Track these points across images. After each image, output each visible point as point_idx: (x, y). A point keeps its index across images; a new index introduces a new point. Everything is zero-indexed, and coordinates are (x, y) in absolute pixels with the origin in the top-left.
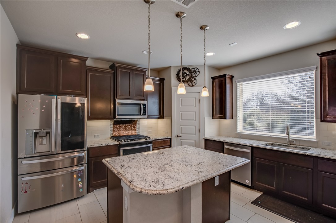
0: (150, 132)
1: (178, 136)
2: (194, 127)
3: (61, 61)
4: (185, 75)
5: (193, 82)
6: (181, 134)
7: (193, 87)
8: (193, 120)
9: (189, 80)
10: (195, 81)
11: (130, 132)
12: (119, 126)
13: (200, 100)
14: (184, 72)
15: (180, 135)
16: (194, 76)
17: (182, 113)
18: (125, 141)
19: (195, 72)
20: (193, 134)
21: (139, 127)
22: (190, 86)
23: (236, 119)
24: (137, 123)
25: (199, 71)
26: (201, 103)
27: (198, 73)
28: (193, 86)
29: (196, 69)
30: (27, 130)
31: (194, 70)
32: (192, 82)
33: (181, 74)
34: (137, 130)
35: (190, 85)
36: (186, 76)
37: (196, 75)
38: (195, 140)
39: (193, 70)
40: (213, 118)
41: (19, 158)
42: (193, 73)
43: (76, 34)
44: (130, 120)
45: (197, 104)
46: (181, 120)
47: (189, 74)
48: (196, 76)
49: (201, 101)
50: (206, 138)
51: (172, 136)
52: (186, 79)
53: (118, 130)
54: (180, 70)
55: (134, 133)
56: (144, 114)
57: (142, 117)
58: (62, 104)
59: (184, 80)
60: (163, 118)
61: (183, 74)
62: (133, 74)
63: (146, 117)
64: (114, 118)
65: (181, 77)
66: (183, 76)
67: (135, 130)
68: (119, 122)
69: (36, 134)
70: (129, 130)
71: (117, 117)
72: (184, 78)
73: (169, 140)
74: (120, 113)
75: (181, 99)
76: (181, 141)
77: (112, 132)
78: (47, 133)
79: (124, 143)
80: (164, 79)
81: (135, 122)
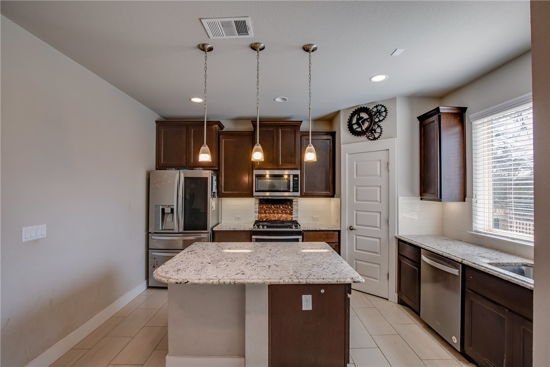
0: (315, 218)
1: (351, 229)
2: (378, 215)
3: (192, 130)
4: (360, 122)
5: (375, 132)
6: (357, 225)
7: (377, 141)
8: (377, 201)
9: (367, 129)
10: (378, 130)
11: (284, 215)
12: (266, 206)
13: (388, 164)
14: (360, 116)
15: (355, 226)
16: (377, 120)
17: (357, 188)
18: (263, 228)
19: (379, 112)
20: (377, 227)
21: (297, 210)
22: (371, 140)
23: (471, 202)
24: (294, 203)
25: (386, 111)
26: (390, 168)
27: (384, 114)
28: (375, 139)
29: (379, 108)
30: (156, 206)
31: (377, 110)
32: (373, 131)
33: (354, 121)
34: (294, 213)
35: (371, 138)
36: (363, 122)
37: (381, 118)
38: (380, 238)
39: (375, 110)
40: (421, 199)
41: (150, 233)
42: (374, 115)
43: (190, 99)
44: (283, 198)
45: (384, 172)
46: (357, 200)
47: (368, 119)
48: (380, 121)
49: (390, 165)
50: (399, 237)
51: (341, 228)
52: (364, 128)
53: (265, 213)
54: (353, 115)
55: (289, 218)
56: (295, 190)
57: (291, 194)
58: (186, 178)
59: (359, 130)
60: (333, 196)
61: (358, 120)
62: (278, 133)
63: (298, 194)
64: (251, 196)
65: (355, 127)
66: (357, 123)
67: (291, 214)
68: (263, 202)
69: (163, 210)
70: (282, 213)
71: (255, 194)
72: (360, 126)
73: (337, 233)
74: (259, 189)
75: (357, 165)
76: (356, 238)
77: (257, 214)
78: (172, 210)
79: (257, 229)
80: (335, 132)
81: (291, 201)
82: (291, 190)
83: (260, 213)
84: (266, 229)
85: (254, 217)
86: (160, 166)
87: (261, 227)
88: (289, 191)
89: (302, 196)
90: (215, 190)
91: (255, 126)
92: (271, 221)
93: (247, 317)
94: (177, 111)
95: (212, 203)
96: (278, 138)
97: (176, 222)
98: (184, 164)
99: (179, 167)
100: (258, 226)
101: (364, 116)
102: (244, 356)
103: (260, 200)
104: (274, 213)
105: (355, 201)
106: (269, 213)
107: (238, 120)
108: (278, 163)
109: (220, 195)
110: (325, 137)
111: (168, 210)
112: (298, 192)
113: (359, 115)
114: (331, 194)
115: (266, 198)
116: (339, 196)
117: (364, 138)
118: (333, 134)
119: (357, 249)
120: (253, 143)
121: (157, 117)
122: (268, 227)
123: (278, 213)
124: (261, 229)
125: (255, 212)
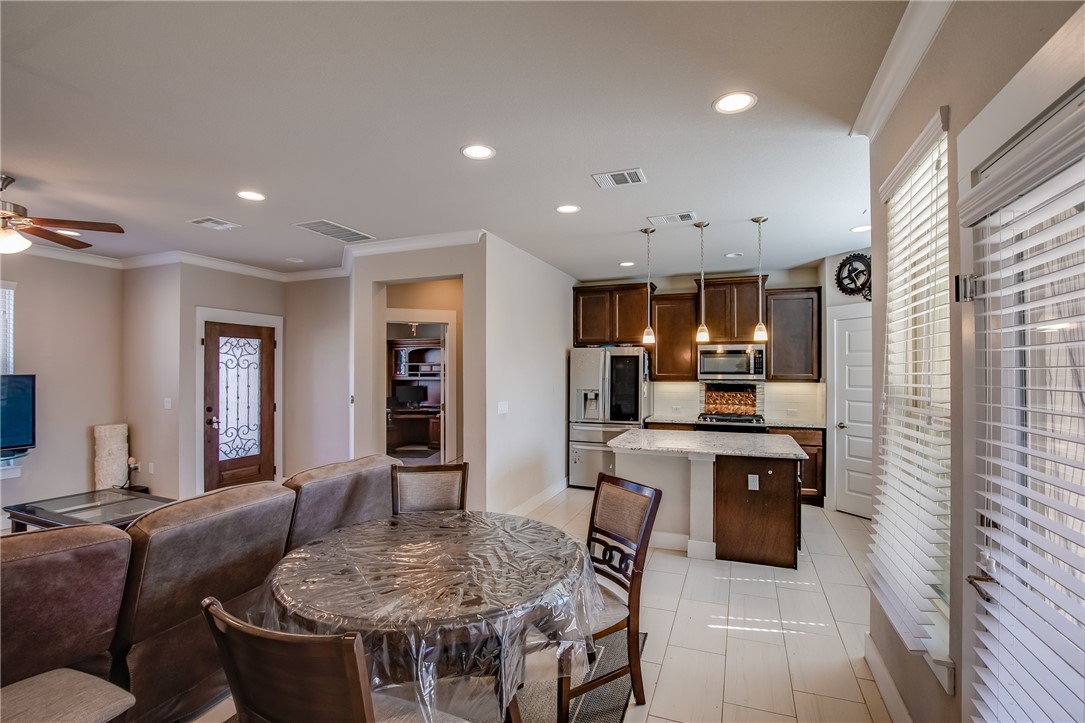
0: (791, 412)
1: (841, 426)
3: (617, 296)
4: (853, 274)
6: (850, 421)
9: (863, 285)
11: (742, 407)
12: (716, 394)
14: (852, 267)
15: (847, 423)
17: (850, 368)
18: (711, 421)
21: (763, 400)
24: (757, 390)
30: (577, 390)
33: (845, 273)
34: (757, 404)
36: (858, 276)
41: (571, 422)
44: (741, 382)
46: (849, 386)
47: (864, 270)
51: (826, 425)
52: (858, 284)
53: (715, 403)
54: (842, 266)
55: (750, 410)
56: (758, 371)
57: (751, 377)
58: (613, 358)
59: (852, 286)
60: (818, 381)
61: (850, 272)
62: (732, 293)
63: (763, 377)
64: (695, 378)
65: (846, 281)
66: (849, 277)
67: (754, 405)
68: (711, 387)
69: (586, 395)
70: (740, 403)
71: (700, 376)
72: (853, 281)
73: (821, 432)
74: (706, 370)
75: (849, 335)
76: (849, 440)
77: (703, 405)
78: (597, 395)
79: (702, 422)
80: (820, 288)
81: (753, 388)
82: (752, 371)
83: (707, 403)
84: (714, 422)
85: (700, 408)
86: (579, 343)
87: (708, 419)
88: (749, 373)
89: (770, 379)
90: (647, 372)
91: (699, 286)
92: (723, 414)
93: (692, 491)
94: (599, 272)
95: (644, 387)
96: (732, 301)
97: (601, 410)
98: (607, 339)
99: (601, 344)
100: (705, 419)
101: (859, 266)
102: (689, 534)
103: (708, 385)
104: (727, 403)
105: (847, 387)
106: (720, 404)
107: (674, 278)
108: (732, 334)
109: (652, 378)
110: (805, 295)
111: (591, 396)
112: (762, 373)
113: (851, 265)
114: (816, 378)
115: (715, 382)
116: (825, 381)
117: (859, 297)
118: (819, 290)
119: (850, 456)
120: (697, 323)
121: (573, 283)
122: (717, 420)
123: (733, 404)
124: (708, 422)
125: (701, 402)
